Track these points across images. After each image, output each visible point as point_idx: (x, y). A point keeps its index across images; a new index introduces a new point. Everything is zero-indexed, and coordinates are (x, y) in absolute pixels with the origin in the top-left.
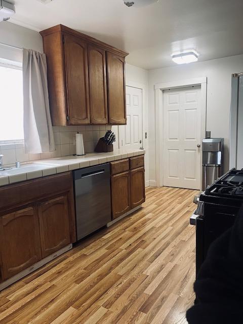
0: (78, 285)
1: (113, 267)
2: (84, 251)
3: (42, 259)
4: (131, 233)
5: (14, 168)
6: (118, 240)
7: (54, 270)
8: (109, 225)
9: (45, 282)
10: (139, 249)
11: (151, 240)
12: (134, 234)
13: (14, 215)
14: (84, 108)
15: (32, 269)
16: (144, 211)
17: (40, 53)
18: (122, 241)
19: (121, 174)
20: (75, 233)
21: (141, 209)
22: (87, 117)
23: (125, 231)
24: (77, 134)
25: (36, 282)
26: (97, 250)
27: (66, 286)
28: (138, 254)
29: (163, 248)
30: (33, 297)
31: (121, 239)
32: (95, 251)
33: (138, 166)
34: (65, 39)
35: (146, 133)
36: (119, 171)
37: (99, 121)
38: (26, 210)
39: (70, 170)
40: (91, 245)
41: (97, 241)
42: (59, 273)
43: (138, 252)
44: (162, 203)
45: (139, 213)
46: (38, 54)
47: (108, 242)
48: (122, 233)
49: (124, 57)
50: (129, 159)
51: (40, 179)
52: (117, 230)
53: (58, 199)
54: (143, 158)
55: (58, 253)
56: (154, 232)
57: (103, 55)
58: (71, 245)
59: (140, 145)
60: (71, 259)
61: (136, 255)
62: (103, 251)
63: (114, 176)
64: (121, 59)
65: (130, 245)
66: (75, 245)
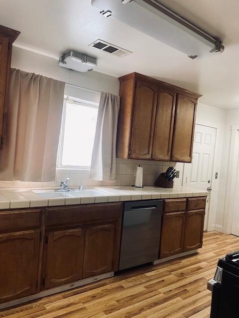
0: (105, 316)
1: (144, 308)
2: (123, 283)
3: (82, 279)
4: (176, 278)
5: (77, 191)
6: (160, 282)
7: (90, 293)
8: (155, 263)
9: (79, 302)
10: (179, 298)
12: (178, 281)
13: (65, 233)
14: (147, 145)
15: (73, 285)
16: (199, 257)
17: (116, 95)
18: (163, 284)
19: (175, 213)
20: (118, 262)
21: (196, 254)
22: (148, 153)
23: (170, 274)
24: (138, 167)
25: (72, 299)
26: (136, 285)
27: (95, 313)
28: (175, 303)
29: (205, 305)
30: (65, 312)
31: (163, 281)
32: (133, 286)
33: (197, 208)
34: (138, 84)
35: (217, 174)
36: (173, 210)
37: (161, 157)
38: (75, 230)
39: (121, 200)
40: (131, 279)
41: (139, 276)
42: (94, 297)
43: (175, 301)
44: (222, 253)
45: (192, 259)
46: (113, 97)
47: (149, 281)
48: (166, 275)
49: (197, 99)
50: (187, 200)
51: (92, 206)
52: (162, 270)
53: (106, 226)
54: (204, 201)
55: (99, 277)
57: (173, 97)
58: (113, 273)
59: (208, 185)
60: (108, 287)
61: (172, 304)
62: (141, 289)
63: (167, 214)
64: (193, 101)
65: (170, 291)
66: (116, 274)
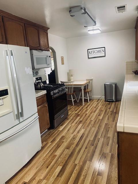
11: (88, 147)
56: (89, 155)
